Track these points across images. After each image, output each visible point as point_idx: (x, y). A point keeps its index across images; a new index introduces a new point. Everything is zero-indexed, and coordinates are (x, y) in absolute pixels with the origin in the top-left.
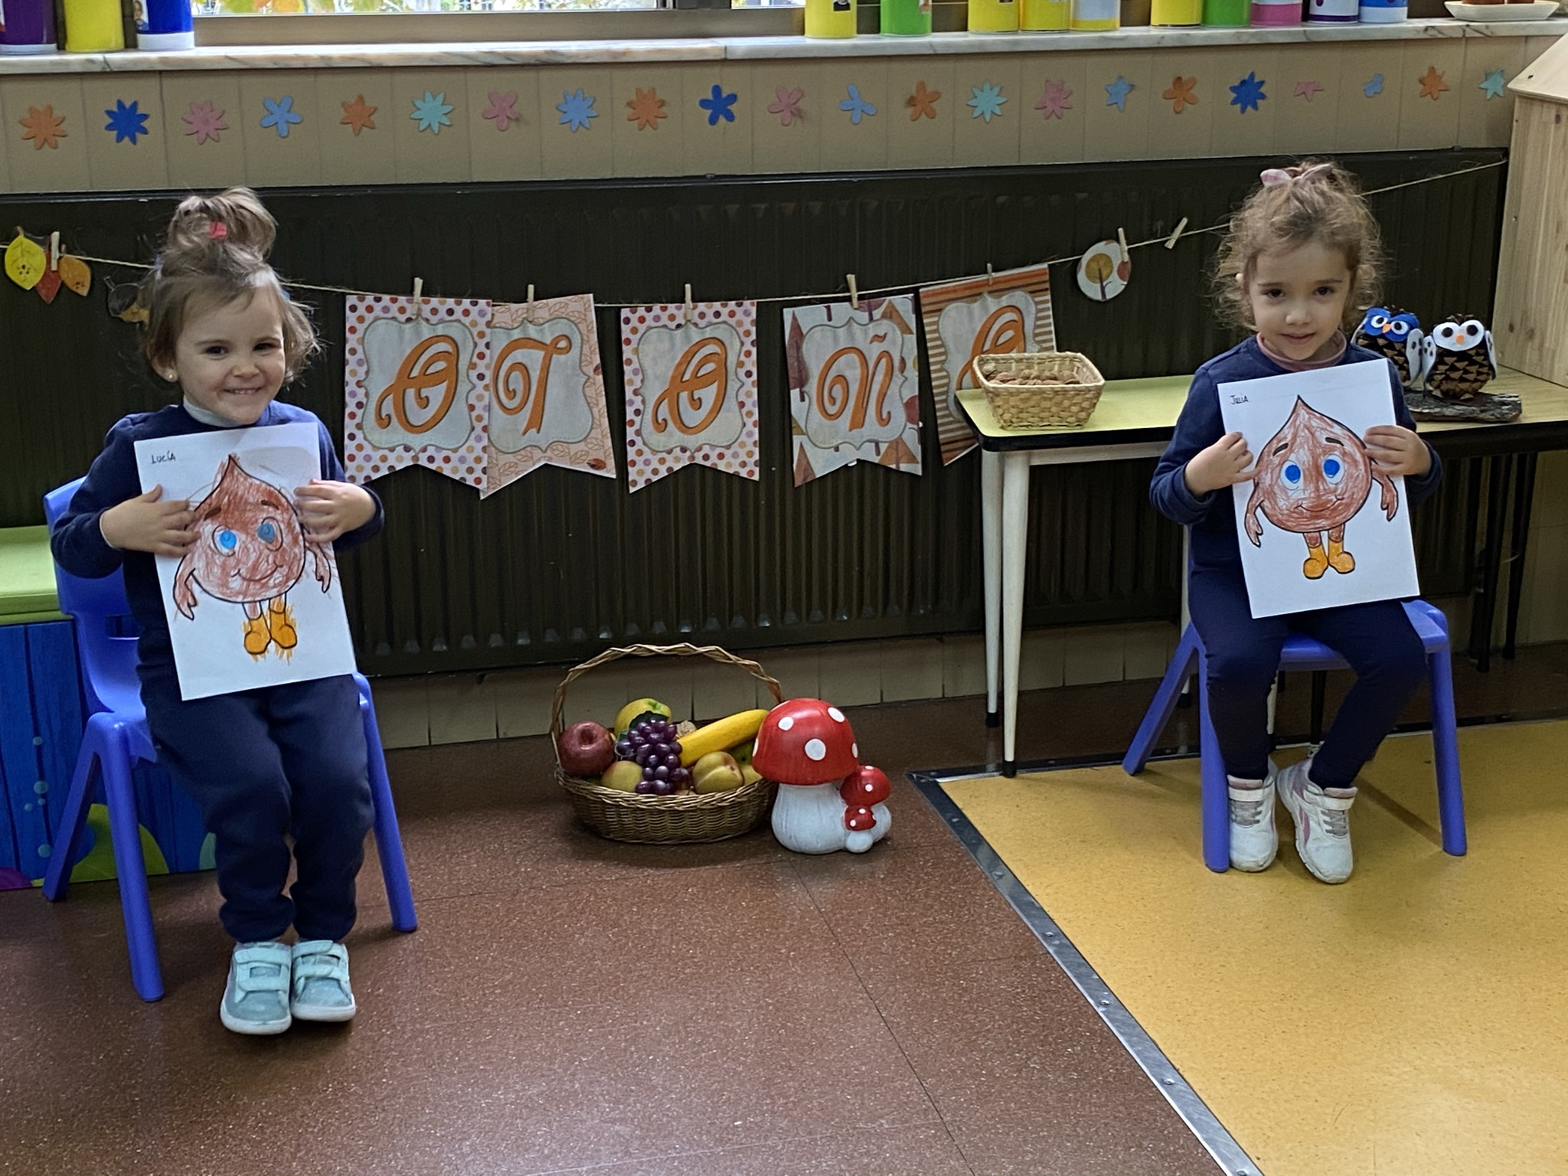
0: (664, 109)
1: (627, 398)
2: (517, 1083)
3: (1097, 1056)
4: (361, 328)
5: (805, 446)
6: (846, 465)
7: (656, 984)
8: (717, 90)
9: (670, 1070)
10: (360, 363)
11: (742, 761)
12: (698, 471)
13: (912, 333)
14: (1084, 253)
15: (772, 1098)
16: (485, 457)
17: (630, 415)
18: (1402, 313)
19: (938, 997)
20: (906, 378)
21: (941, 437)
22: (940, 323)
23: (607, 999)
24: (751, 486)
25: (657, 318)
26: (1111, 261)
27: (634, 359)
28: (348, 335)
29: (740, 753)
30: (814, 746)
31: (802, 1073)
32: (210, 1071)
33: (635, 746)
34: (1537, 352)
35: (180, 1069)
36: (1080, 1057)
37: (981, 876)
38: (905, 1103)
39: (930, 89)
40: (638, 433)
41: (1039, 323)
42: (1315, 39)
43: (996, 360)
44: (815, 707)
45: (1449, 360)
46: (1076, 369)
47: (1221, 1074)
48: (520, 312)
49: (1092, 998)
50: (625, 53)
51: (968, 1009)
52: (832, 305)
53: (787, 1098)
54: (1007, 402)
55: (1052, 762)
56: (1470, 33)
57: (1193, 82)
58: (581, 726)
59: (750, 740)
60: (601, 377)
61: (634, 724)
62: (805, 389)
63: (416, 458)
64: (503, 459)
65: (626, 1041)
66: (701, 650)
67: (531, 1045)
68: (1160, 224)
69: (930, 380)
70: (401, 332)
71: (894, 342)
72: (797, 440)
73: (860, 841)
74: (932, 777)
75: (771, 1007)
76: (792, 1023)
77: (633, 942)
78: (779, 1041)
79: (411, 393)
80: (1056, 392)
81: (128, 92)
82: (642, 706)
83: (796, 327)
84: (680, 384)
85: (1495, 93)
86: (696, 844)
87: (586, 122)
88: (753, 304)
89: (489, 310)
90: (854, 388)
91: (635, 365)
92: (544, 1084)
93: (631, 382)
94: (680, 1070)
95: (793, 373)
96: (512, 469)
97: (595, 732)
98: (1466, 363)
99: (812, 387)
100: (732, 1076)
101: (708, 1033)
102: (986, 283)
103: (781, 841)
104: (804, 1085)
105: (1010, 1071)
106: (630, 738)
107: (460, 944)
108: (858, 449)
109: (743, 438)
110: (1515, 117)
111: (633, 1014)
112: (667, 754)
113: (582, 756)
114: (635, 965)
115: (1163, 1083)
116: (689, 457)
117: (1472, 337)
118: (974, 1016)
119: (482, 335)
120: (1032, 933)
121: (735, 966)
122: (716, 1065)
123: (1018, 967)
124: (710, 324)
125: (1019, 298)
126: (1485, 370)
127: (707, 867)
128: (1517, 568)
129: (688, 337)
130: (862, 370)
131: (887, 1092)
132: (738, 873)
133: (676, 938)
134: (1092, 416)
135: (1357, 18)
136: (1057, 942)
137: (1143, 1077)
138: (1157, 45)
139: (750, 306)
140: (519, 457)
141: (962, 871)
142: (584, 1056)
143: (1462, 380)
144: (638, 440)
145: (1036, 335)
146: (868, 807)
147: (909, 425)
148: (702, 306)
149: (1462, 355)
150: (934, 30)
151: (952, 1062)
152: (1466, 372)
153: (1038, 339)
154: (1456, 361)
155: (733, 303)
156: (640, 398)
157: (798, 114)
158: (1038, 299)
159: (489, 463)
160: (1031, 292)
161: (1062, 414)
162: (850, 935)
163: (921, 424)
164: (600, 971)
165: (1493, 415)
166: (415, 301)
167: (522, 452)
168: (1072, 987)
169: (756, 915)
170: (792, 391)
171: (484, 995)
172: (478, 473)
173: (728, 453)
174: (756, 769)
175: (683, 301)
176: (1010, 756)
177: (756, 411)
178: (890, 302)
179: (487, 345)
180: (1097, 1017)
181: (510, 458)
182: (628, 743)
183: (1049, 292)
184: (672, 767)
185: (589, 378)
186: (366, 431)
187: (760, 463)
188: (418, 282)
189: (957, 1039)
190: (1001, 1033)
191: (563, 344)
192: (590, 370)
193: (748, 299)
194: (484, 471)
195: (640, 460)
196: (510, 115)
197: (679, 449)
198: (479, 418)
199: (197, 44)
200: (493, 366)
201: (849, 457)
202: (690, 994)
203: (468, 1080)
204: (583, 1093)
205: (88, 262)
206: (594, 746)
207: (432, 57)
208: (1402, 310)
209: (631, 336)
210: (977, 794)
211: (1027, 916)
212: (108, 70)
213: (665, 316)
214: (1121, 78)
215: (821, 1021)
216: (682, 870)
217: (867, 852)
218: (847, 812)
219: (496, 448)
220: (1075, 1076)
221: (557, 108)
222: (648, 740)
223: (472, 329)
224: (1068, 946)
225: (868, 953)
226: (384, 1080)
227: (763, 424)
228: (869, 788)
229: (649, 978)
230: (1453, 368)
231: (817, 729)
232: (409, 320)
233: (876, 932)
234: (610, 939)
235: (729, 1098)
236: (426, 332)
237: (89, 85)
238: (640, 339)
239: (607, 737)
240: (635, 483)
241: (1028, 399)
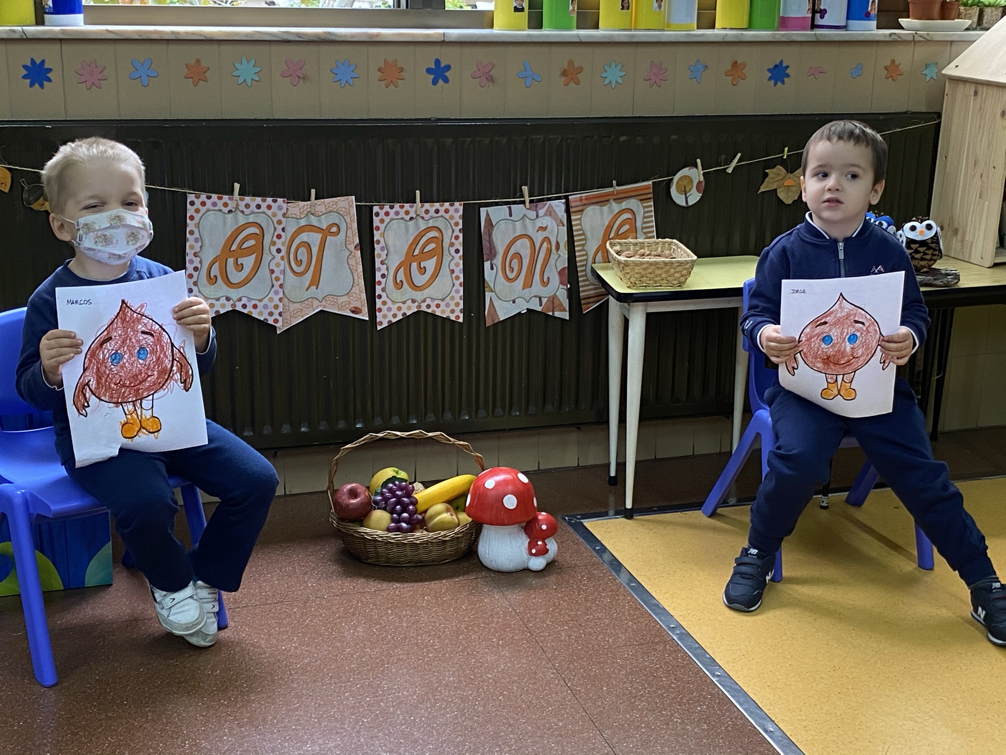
0: (402, 73)
1: (376, 267)
2: (320, 738)
3: (718, 712)
4: (197, 217)
5: (493, 299)
6: (520, 312)
7: (410, 665)
8: (437, 62)
9: (426, 727)
10: (196, 240)
11: (457, 509)
12: (422, 315)
13: (564, 225)
14: (675, 175)
15: (499, 746)
16: (281, 305)
17: (378, 277)
18: (882, 215)
19: (604, 672)
20: (560, 256)
21: (581, 294)
22: (582, 218)
23: (377, 677)
24: (457, 327)
25: (397, 213)
26: (692, 181)
27: (382, 240)
28: (188, 221)
29: (455, 504)
30: (509, 499)
31: (518, 728)
32: (101, 733)
33: (386, 500)
34: (959, 244)
35: (78, 731)
36: (707, 713)
37: (620, 586)
38: (592, 749)
39: (576, 65)
40: (383, 290)
41: (645, 220)
42: (822, 39)
43: (620, 244)
44: (508, 473)
45: (914, 246)
46: (672, 250)
47: (803, 723)
48: (306, 207)
49: (708, 671)
50: (377, 35)
51: (625, 680)
52: (512, 206)
53: (510, 746)
54: (633, 270)
55: (656, 509)
56: (917, 38)
57: (744, 65)
58: (349, 487)
59: (464, 495)
60: (359, 251)
61: (385, 484)
62: (494, 262)
63: (234, 305)
64: (293, 307)
65: (393, 706)
66: (430, 434)
67: (327, 711)
68: (723, 157)
69: (575, 257)
70: (225, 219)
71: (552, 231)
72: (488, 295)
73: (537, 563)
74: (578, 519)
75: (491, 681)
76: (507, 692)
77: (390, 635)
78: (500, 705)
79: (231, 261)
80: (666, 264)
81: (38, 53)
82: (389, 472)
83: (488, 220)
84: (412, 257)
85: (931, 77)
86: (426, 566)
87: (351, 81)
88: (460, 205)
89: (285, 206)
90: (526, 262)
91: (382, 244)
92: (339, 739)
93: (380, 256)
94: (433, 728)
95: (486, 251)
96: (299, 313)
97: (359, 491)
98: (925, 248)
99: (498, 261)
100: (470, 731)
101: (450, 700)
102: (612, 194)
103: (484, 563)
104: (521, 737)
105: (660, 724)
106: (382, 494)
107: (271, 638)
108: (528, 302)
109: (453, 293)
110: (946, 93)
111: (396, 687)
112: (408, 505)
113: (351, 507)
114: (394, 651)
115: (766, 731)
116: (417, 306)
117: (929, 231)
118: (631, 685)
119: (279, 222)
120: (661, 625)
121: (463, 651)
122: (458, 723)
123: (655, 650)
124: (432, 218)
125: (633, 203)
126: (937, 253)
127: (436, 582)
128: (940, 383)
129: (417, 226)
130: (531, 249)
131: (579, 741)
132: (457, 586)
133: (420, 631)
134: (687, 281)
135: (845, 27)
136: (678, 632)
137: (751, 726)
138: (721, 40)
139: (459, 206)
140: (304, 305)
141: (607, 583)
142: (365, 718)
143: (922, 259)
144: (384, 295)
145: (643, 228)
146: (543, 541)
147: (561, 286)
148: (427, 206)
149: (923, 243)
150: (578, 28)
151: (620, 718)
152: (925, 254)
153: (644, 231)
154: (919, 247)
155: (448, 203)
156: (385, 266)
157: (491, 79)
158: (645, 205)
159: (283, 309)
160: (641, 200)
161: (669, 278)
162: (538, 629)
163: (569, 286)
164: (370, 656)
165: (942, 282)
166: (234, 199)
167: (306, 302)
168: (693, 663)
169: (473, 615)
170: (485, 263)
171: (291, 674)
172: (276, 316)
173: (443, 304)
174: (469, 516)
175: (415, 202)
176: (629, 505)
177: (461, 276)
178: (550, 204)
179: (283, 230)
180: (713, 684)
181: (298, 306)
182: (380, 498)
183: (652, 200)
184: (411, 514)
185: (351, 252)
186: (200, 286)
187: (464, 311)
188: (237, 186)
189: (621, 701)
190: (651, 697)
191: (334, 229)
192: (352, 247)
193: (457, 201)
194: (280, 314)
195: (384, 308)
196: (299, 75)
197: (410, 300)
198: (277, 279)
199: (85, 24)
200: (287, 243)
201: (522, 307)
202: (434, 672)
203: (285, 738)
204: (367, 745)
205: (9, 169)
206: (358, 499)
207: (247, 34)
208: (882, 214)
209: (380, 225)
210: (609, 530)
211: (655, 614)
212: (25, 37)
213: (402, 211)
214: (698, 61)
215: (527, 690)
216: (420, 584)
217: (542, 571)
218: (529, 543)
219: (288, 299)
220: (705, 727)
221: (331, 71)
222: (395, 496)
223: (273, 219)
224: (686, 634)
225: (552, 641)
226: (225, 738)
227: (466, 285)
228: (544, 527)
229: (405, 660)
230: (917, 252)
231: (510, 488)
232: (230, 211)
233: (556, 626)
234: (375, 634)
235: (470, 748)
236: (242, 220)
237: (11, 47)
238: (386, 227)
239: (367, 494)
240: (381, 323)
241: (645, 269)
